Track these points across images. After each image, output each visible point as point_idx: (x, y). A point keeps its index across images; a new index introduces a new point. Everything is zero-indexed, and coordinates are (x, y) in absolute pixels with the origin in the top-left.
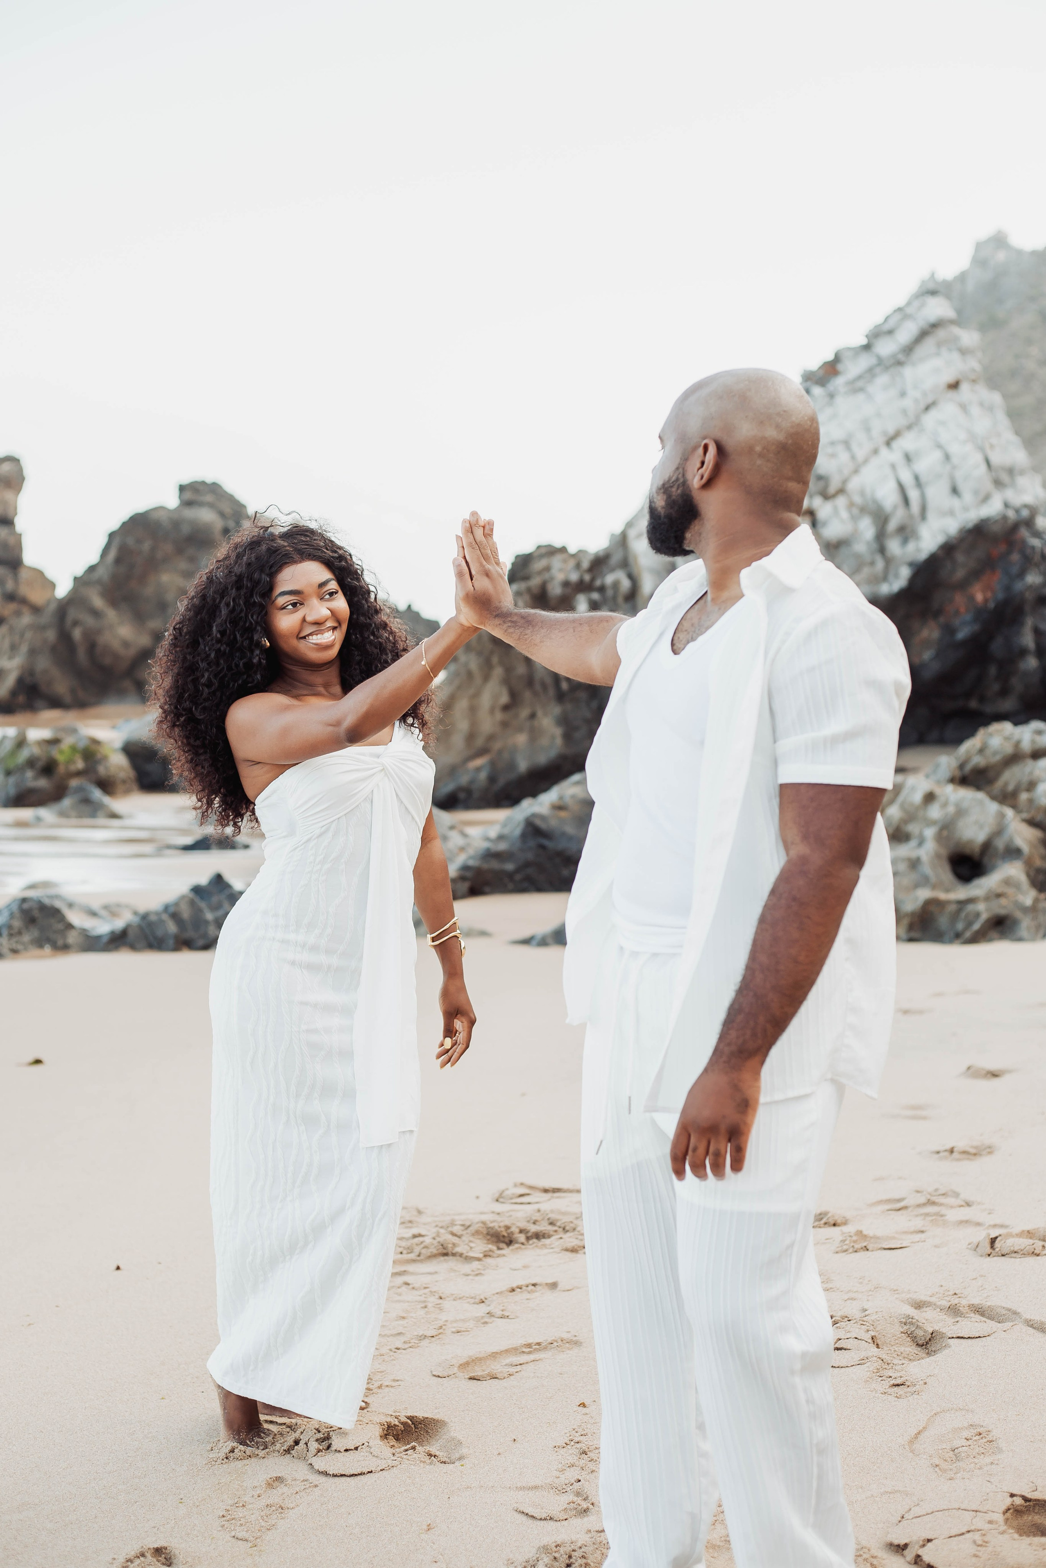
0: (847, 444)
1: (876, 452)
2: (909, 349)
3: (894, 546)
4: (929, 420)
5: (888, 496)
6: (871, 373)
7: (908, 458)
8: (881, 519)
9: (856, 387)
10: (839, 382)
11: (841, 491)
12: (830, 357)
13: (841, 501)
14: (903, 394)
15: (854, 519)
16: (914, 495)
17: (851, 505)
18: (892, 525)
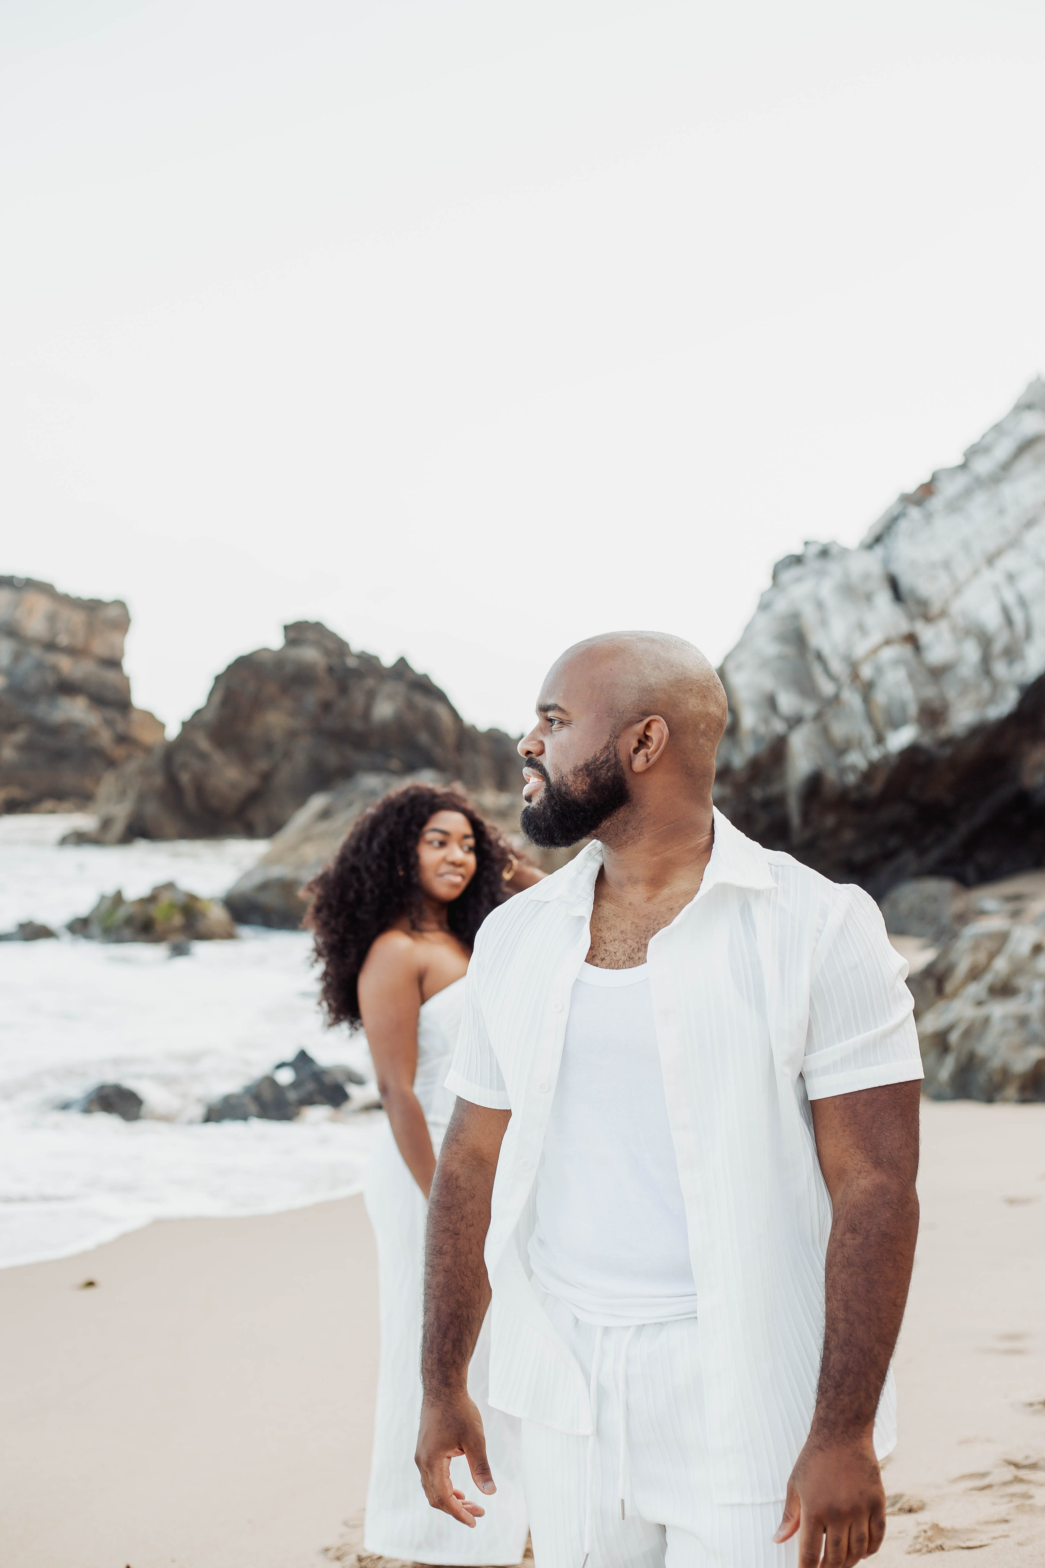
0: (947, 565)
1: (976, 572)
2: (1006, 467)
3: (1000, 669)
4: (1031, 538)
5: (991, 618)
6: (967, 493)
7: (1011, 578)
8: (985, 641)
9: (954, 507)
10: (936, 503)
11: (943, 613)
12: (926, 478)
13: (943, 626)
14: (1002, 512)
15: (959, 641)
16: (1018, 616)
17: (954, 629)
18: (998, 646)
